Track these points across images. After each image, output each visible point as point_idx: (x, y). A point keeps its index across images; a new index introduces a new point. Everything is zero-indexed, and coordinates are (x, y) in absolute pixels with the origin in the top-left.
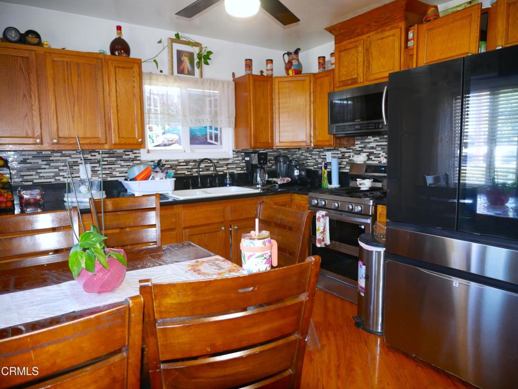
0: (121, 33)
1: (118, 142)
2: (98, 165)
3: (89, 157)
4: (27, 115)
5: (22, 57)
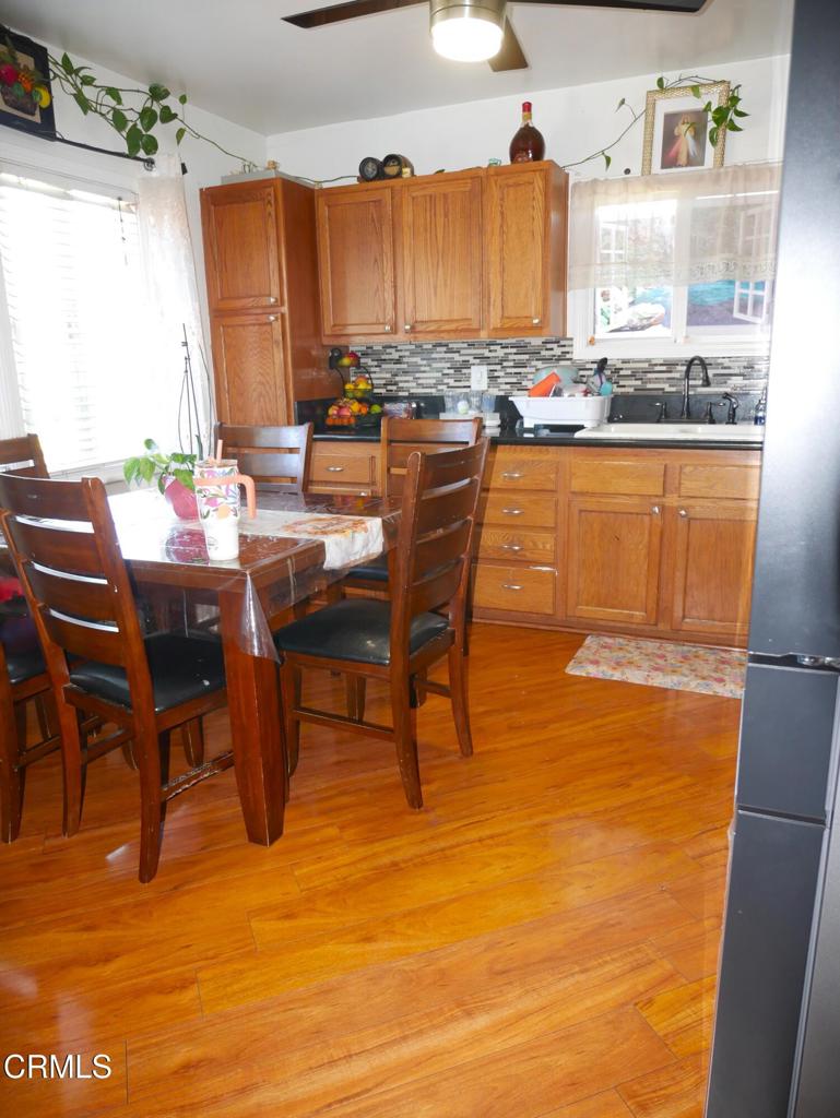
0: (529, 117)
1: (499, 327)
2: (498, 367)
4: (378, 290)
5: (375, 202)
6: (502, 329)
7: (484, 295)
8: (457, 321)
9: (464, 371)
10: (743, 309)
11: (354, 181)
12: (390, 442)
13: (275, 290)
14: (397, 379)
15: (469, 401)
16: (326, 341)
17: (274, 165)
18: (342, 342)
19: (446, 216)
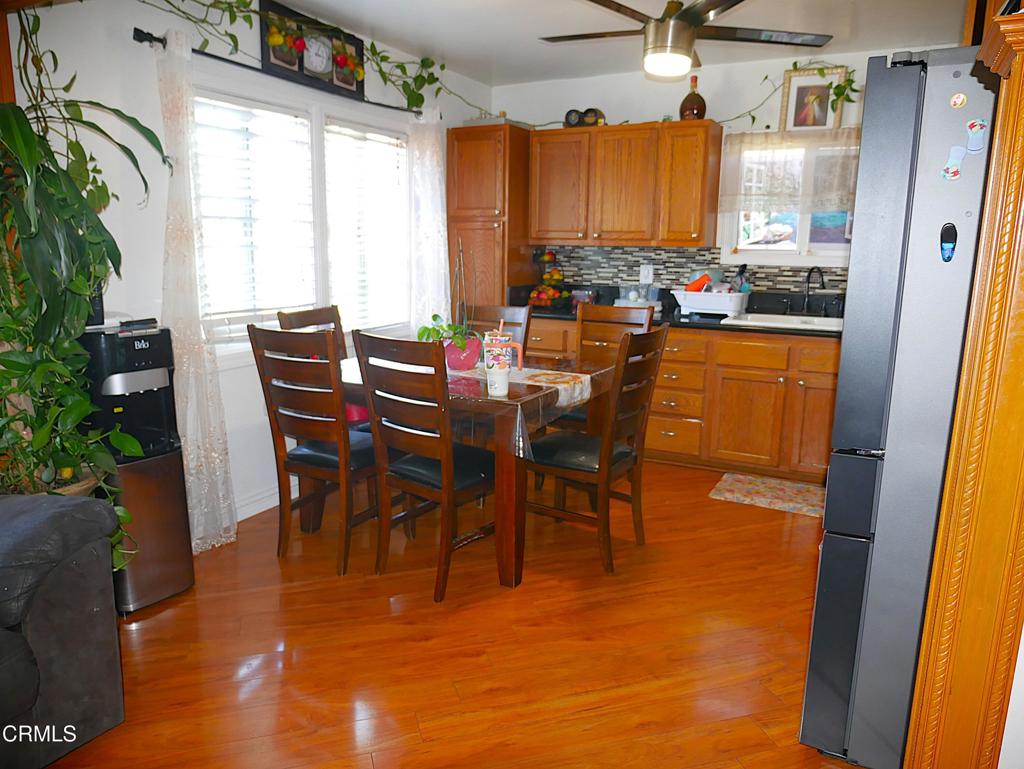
0: (696, 86)
1: (666, 237)
4: (574, 207)
5: (576, 142)
6: (668, 240)
7: (656, 216)
8: (633, 232)
9: (635, 268)
11: (560, 126)
12: (583, 321)
13: (499, 204)
14: (582, 272)
15: (637, 291)
16: (531, 242)
17: (504, 114)
18: (544, 242)
19: (630, 154)
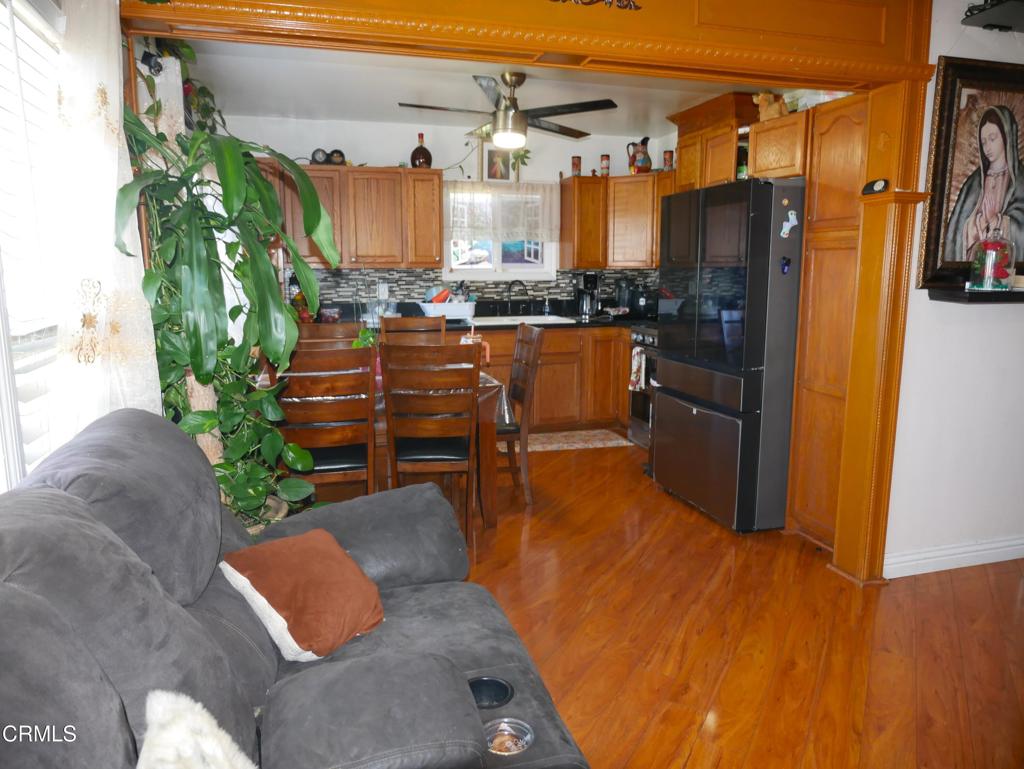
0: (423, 141)
1: (416, 260)
2: (395, 285)
3: (387, 276)
5: (328, 178)
6: (415, 263)
7: (404, 241)
8: (386, 256)
9: (372, 287)
10: (529, 255)
11: (308, 163)
19: (378, 193)
